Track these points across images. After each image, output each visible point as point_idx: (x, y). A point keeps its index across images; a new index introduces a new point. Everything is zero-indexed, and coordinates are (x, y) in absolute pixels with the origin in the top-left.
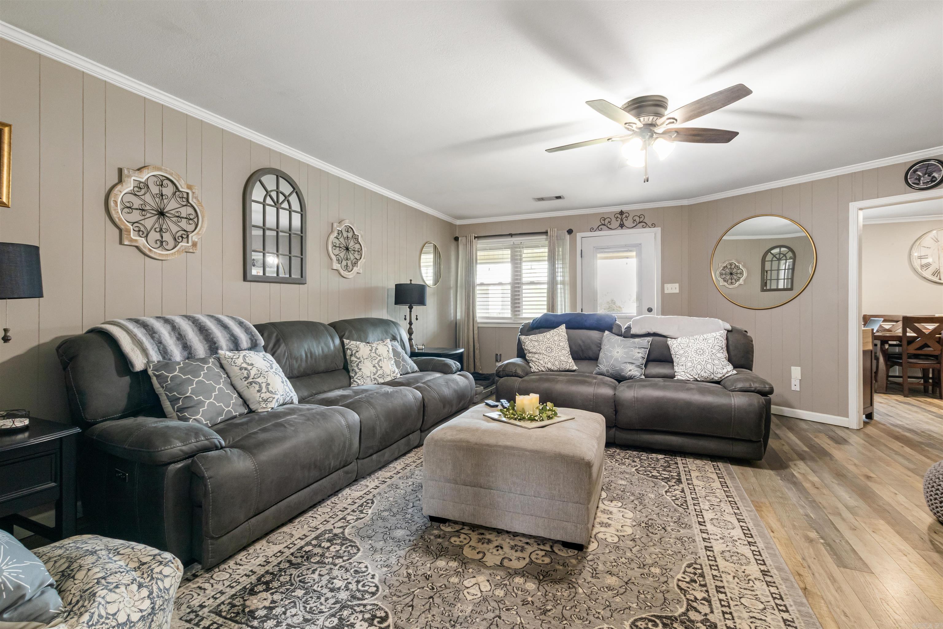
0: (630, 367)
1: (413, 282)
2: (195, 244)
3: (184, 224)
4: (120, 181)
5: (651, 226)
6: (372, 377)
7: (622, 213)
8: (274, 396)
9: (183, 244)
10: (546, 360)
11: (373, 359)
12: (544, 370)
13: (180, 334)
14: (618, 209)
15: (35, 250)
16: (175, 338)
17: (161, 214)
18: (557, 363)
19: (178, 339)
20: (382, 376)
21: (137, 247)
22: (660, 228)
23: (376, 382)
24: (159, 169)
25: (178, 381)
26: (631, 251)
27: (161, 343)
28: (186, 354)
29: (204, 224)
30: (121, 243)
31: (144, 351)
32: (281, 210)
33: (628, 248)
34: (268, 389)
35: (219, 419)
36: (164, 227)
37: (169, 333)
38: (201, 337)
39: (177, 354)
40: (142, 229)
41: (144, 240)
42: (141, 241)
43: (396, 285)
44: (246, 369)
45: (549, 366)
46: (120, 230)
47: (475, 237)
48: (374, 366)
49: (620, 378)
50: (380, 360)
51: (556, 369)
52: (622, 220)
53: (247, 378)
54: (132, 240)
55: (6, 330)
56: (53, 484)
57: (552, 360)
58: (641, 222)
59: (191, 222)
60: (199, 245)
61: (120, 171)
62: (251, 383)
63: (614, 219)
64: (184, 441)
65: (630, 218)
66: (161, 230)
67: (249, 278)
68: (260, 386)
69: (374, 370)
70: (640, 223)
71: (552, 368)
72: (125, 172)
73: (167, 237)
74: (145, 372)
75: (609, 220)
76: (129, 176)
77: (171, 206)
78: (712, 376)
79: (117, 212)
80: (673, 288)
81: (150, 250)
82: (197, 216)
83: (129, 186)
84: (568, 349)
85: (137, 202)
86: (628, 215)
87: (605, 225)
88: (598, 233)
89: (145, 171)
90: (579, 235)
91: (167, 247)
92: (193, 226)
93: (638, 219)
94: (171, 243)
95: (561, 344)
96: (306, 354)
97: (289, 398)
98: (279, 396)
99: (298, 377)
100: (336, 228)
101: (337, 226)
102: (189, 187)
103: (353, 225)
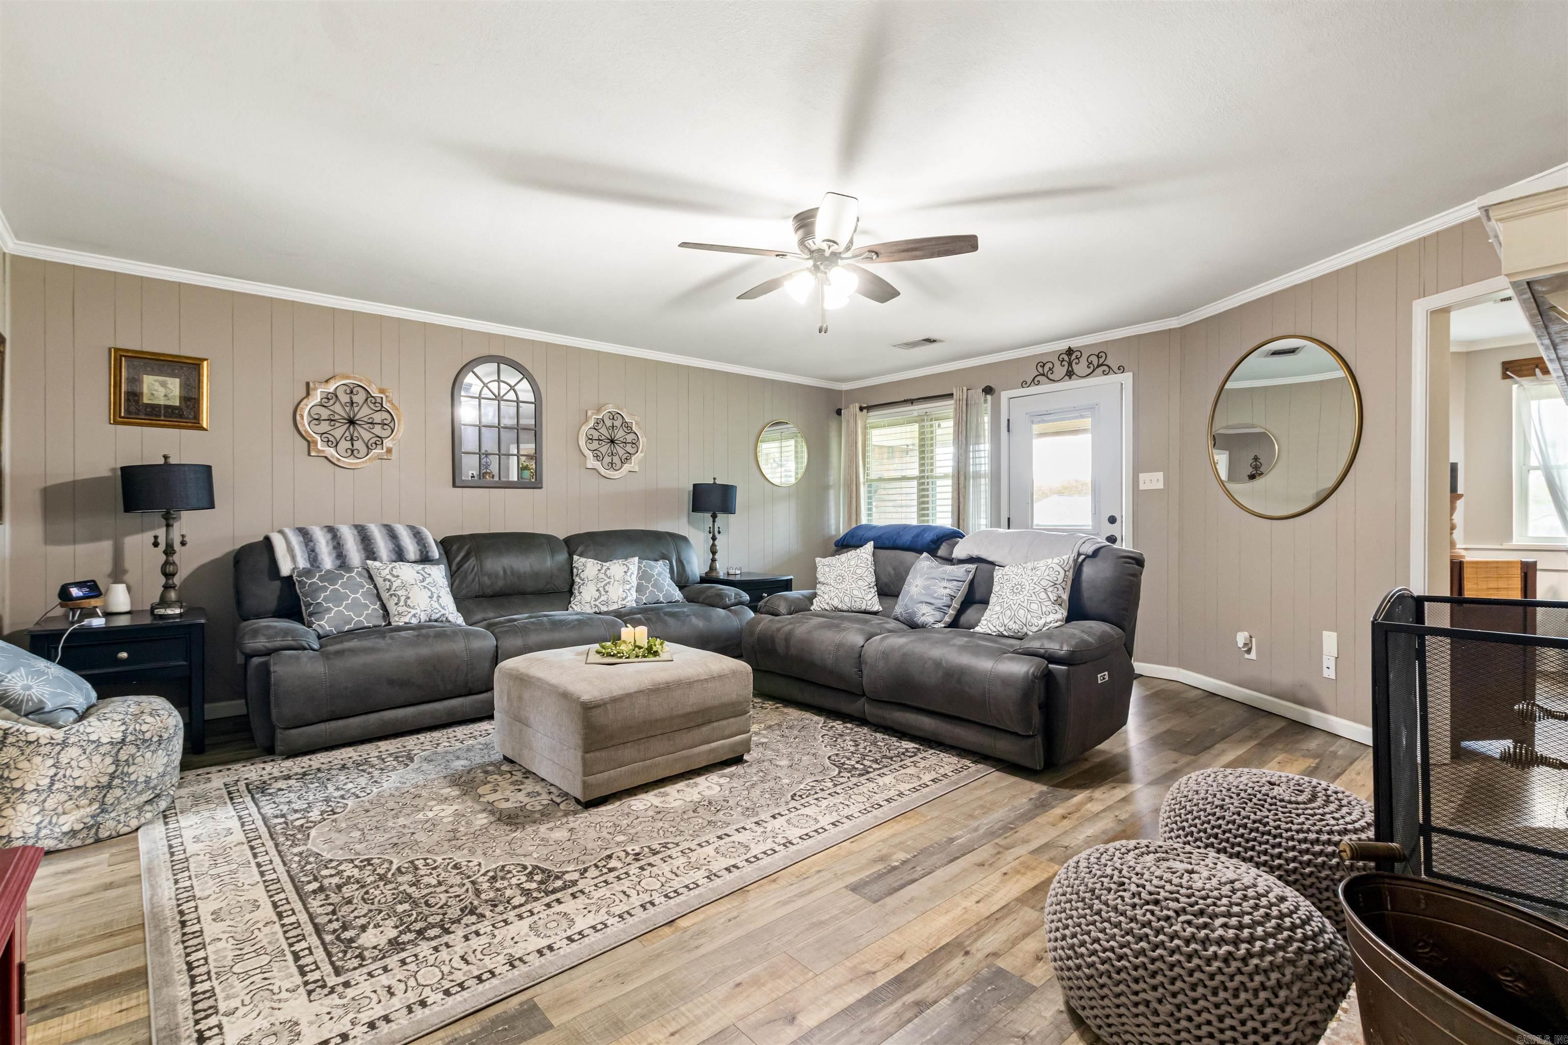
0: (925, 609)
1: (718, 482)
2: (389, 451)
3: (377, 430)
4: (308, 394)
5: (1116, 370)
6: (593, 603)
7: (1070, 352)
8: (410, 610)
9: (377, 451)
10: (833, 594)
11: (598, 580)
12: (827, 608)
13: (338, 544)
14: (1063, 345)
15: (208, 469)
16: (331, 547)
17: (352, 422)
18: (847, 599)
19: (335, 548)
20: (606, 603)
21: (326, 457)
22: (1131, 374)
23: (597, 610)
24: (348, 377)
25: (314, 587)
26: (1082, 417)
27: (313, 551)
28: (338, 562)
29: (401, 429)
30: (309, 454)
31: (293, 558)
32: (502, 402)
33: (1078, 411)
34: (406, 602)
35: (346, 628)
36: (356, 434)
37: (327, 542)
38: (361, 547)
39: (328, 561)
40: (331, 439)
41: (332, 450)
42: (330, 452)
43: (695, 485)
44: (389, 581)
45: (836, 602)
46: (308, 442)
47: (861, 409)
48: (598, 590)
49: (913, 625)
50: (609, 583)
51: (845, 608)
52: (1070, 364)
53: (389, 590)
54: (319, 451)
55: (183, 536)
56: (185, 663)
57: (841, 595)
58: (1102, 365)
59: (386, 427)
60: (394, 451)
61: (308, 384)
62: (391, 595)
63: (1057, 364)
64: (270, 638)
65: (1083, 361)
66: (352, 439)
67: (457, 484)
68: (399, 600)
69: (597, 594)
70: (1099, 366)
71: (840, 607)
72: (311, 385)
73: (358, 445)
74: (290, 577)
75: (1050, 365)
76: (315, 389)
77: (363, 413)
78: (1025, 630)
79: (305, 423)
80: (1153, 481)
81: (339, 460)
82: (393, 418)
83: (317, 397)
84: (872, 579)
85: (325, 413)
86: (1079, 354)
87: (1043, 375)
88: (1033, 389)
89: (332, 381)
90: (1005, 395)
91: (358, 456)
92: (390, 431)
93: (1094, 360)
94: (363, 450)
95: (859, 571)
96: (505, 571)
97: (438, 616)
98: (418, 611)
99: (492, 596)
100: (591, 417)
101: (593, 414)
102: (382, 391)
103: (621, 410)
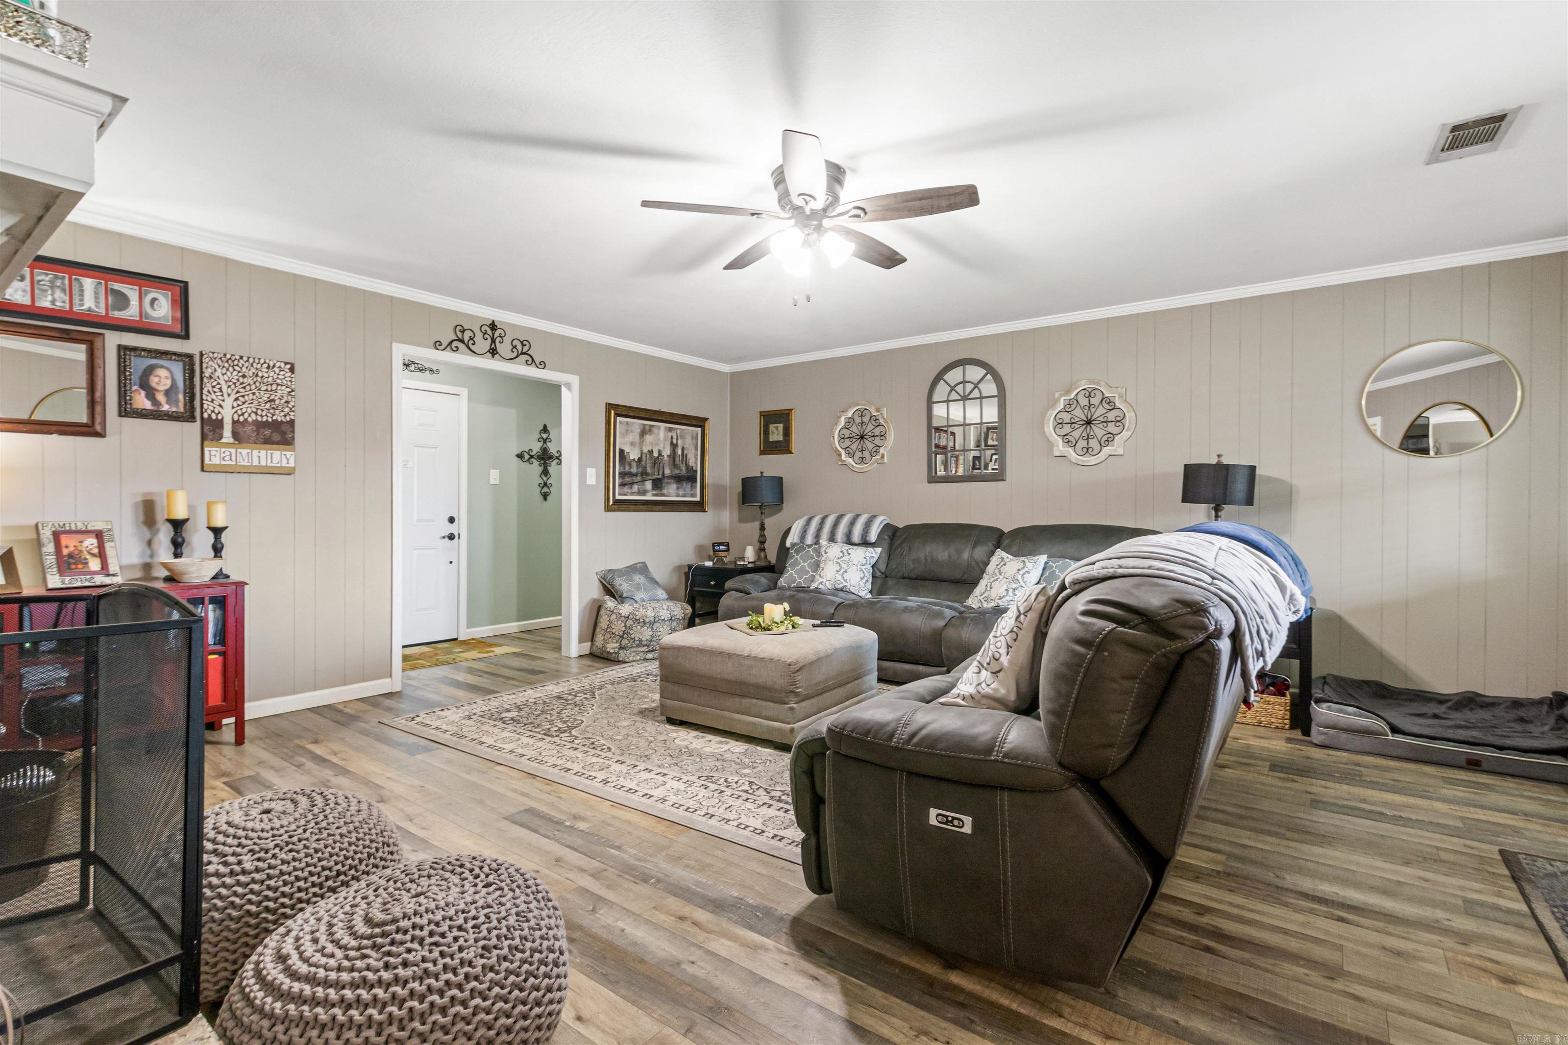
2: (883, 456)
3: (877, 441)
9: (876, 457)
13: (822, 527)
17: (862, 437)
19: (818, 530)
21: (847, 465)
24: (858, 404)
25: (794, 555)
27: (808, 530)
30: (838, 464)
31: (795, 537)
32: (968, 402)
36: (864, 446)
37: (817, 526)
39: (810, 537)
40: (851, 451)
41: (850, 460)
46: (838, 455)
54: (842, 461)
59: (882, 438)
60: (886, 456)
66: (862, 450)
67: (930, 480)
73: (866, 454)
74: (789, 548)
77: (869, 429)
79: (835, 442)
81: (853, 466)
82: (886, 430)
85: (847, 433)
89: (850, 409)
91: (866, 462)
94: (869, 457)
96: (926, 558)
97: (841, 586)
98: (824, 580)
99: (915, 579)
100: (1059, 399)
101: (1061, 395)
102: (878, 411)
103: (1098, 384)
